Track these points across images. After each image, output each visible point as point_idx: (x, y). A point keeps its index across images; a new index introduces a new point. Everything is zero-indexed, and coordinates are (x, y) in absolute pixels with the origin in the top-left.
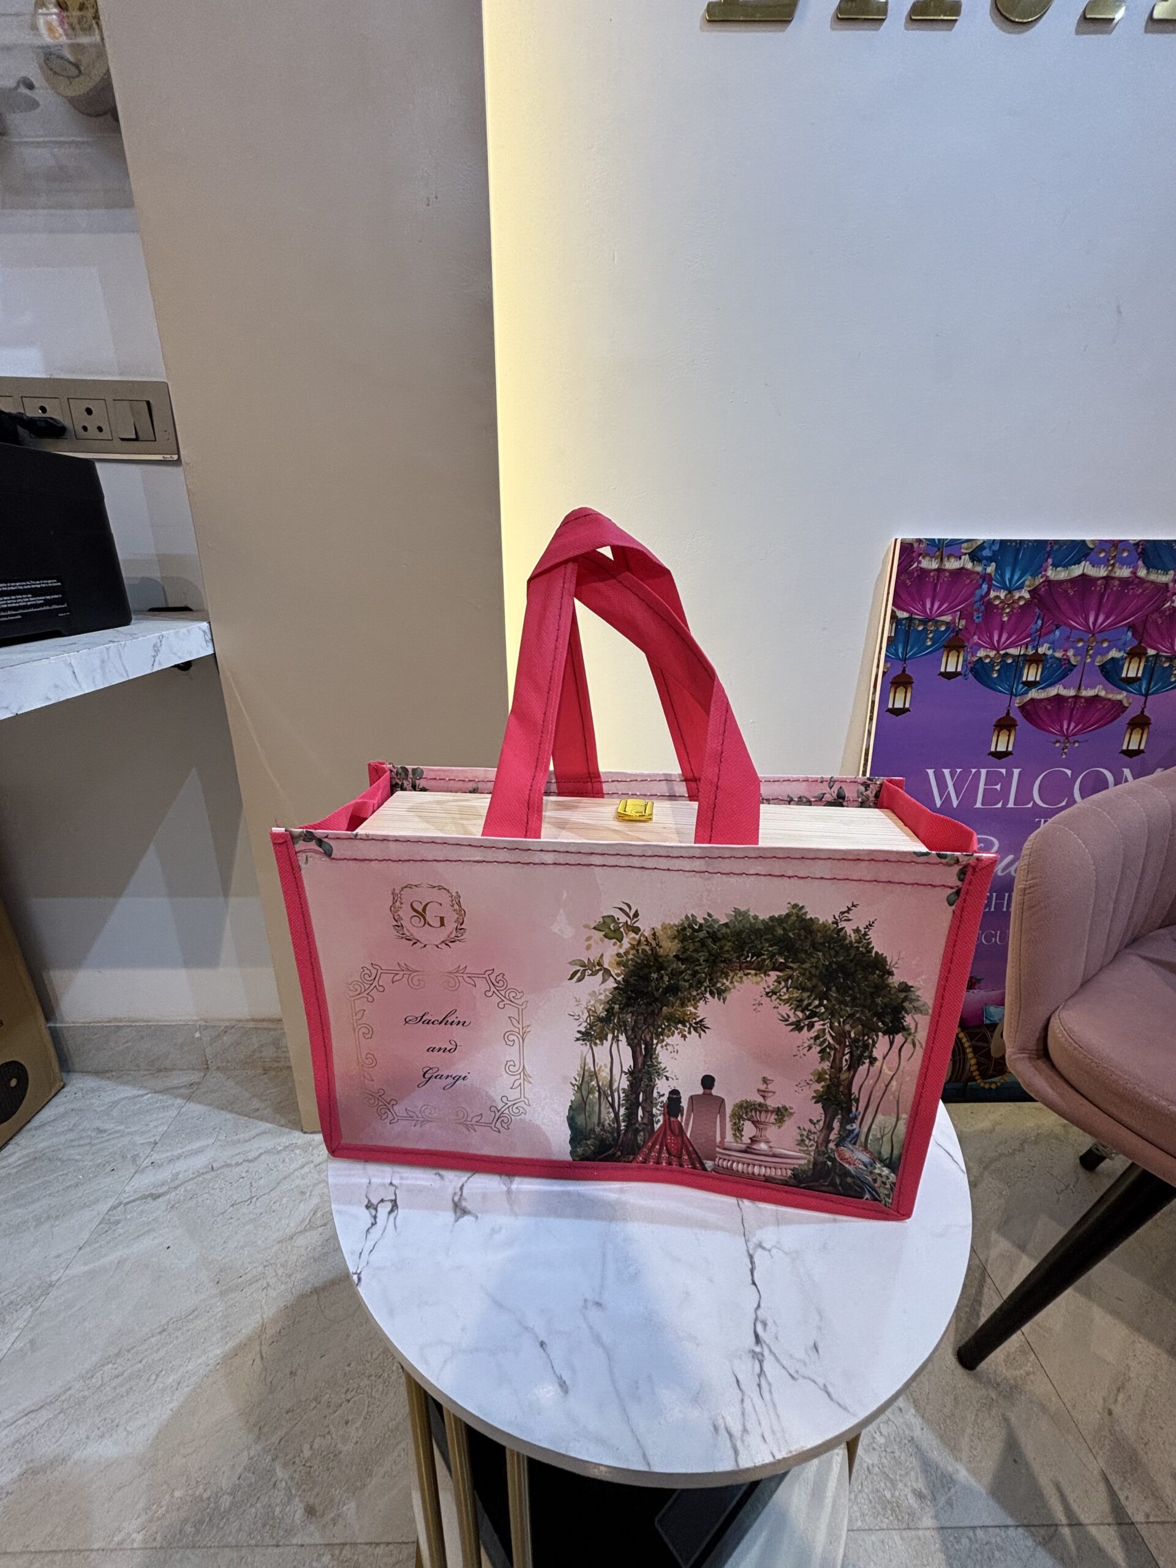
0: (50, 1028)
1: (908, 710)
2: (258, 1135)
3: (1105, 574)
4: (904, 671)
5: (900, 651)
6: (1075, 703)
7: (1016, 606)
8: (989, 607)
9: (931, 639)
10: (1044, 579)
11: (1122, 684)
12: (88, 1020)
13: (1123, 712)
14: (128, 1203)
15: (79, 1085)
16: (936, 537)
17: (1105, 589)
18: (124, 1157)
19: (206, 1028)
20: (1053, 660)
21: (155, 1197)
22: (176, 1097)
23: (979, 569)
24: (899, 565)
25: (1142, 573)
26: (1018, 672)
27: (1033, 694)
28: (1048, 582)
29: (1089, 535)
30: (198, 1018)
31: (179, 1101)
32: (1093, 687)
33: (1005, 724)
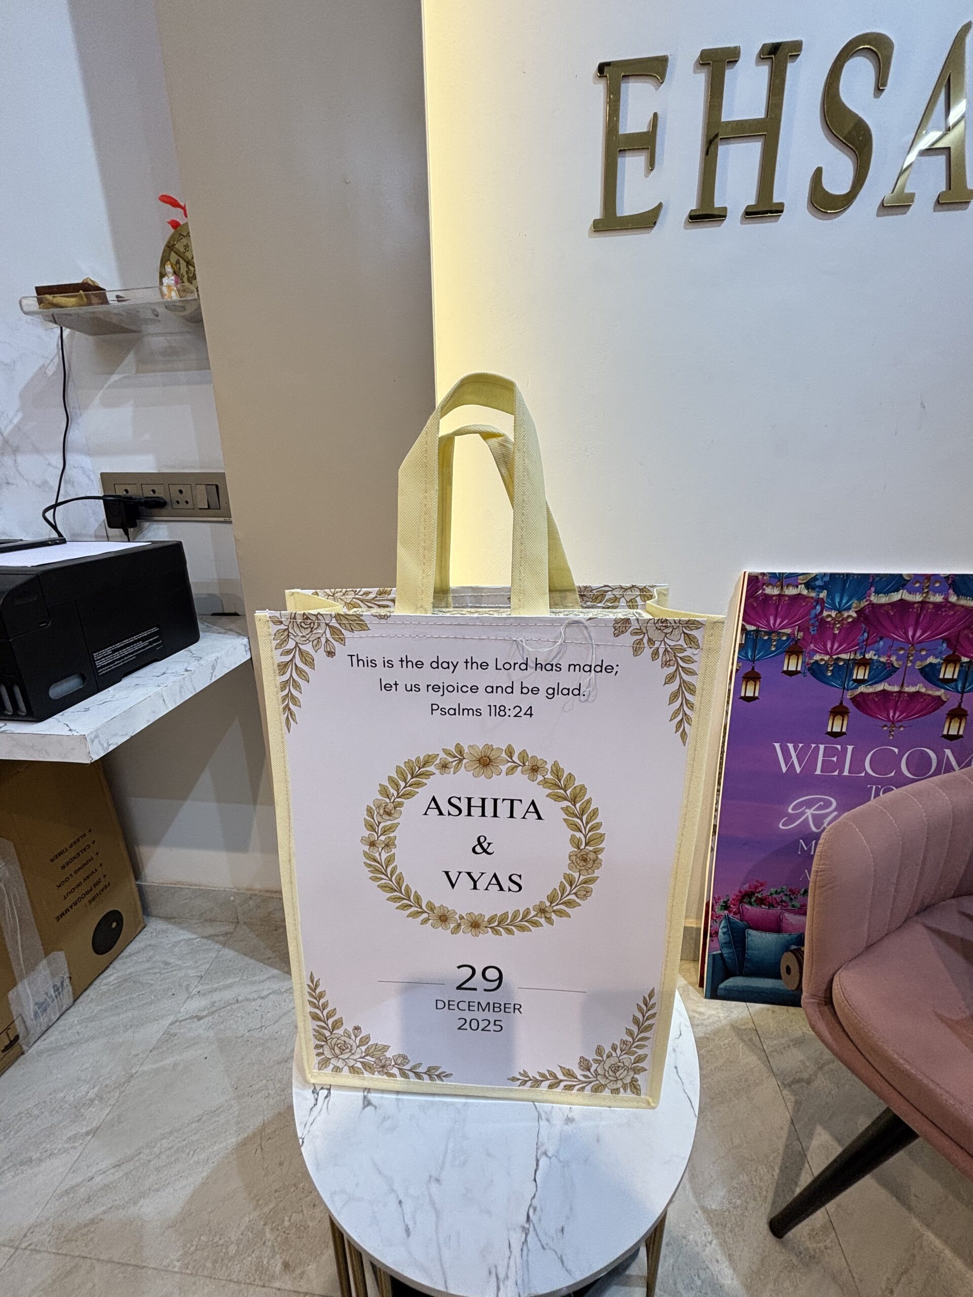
0: (137, 885)
1: (757, 698)
2: (269, 978)
3: (920, 600)
4: (753, 669)
5: (750, 654)
6: (899, 697)
7: (845, 622)
8: (822, 622)
9: (774, 646)
10: (868, 602)
11: (940, 684)
12: (161, 881)
13: (942, 705)
14: (181, 1021)
15: (155, 926)
16: (777, 571)
17: (921, 610)
18: (180, 985)
19: (238, 894)
20: (879, 663)
21: (200, 1018)
22: (216, 942)
23: (813, 594)
24: (747, 591)
25: (953, 599)
26: (849, 673)
27: (862, 689)
28: (872, 605)
29: (906, 570)
30: (232, 886)
31: (218, 946)
32: (915, 685)
33: (839, 711)
